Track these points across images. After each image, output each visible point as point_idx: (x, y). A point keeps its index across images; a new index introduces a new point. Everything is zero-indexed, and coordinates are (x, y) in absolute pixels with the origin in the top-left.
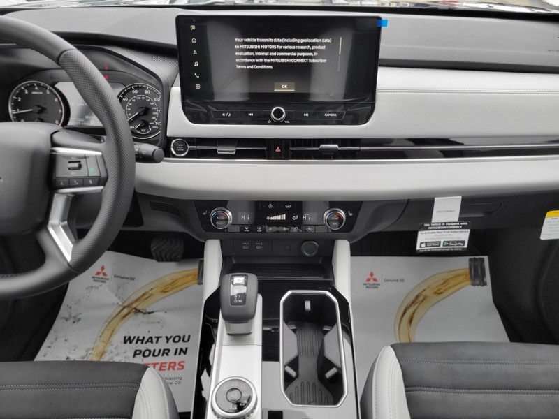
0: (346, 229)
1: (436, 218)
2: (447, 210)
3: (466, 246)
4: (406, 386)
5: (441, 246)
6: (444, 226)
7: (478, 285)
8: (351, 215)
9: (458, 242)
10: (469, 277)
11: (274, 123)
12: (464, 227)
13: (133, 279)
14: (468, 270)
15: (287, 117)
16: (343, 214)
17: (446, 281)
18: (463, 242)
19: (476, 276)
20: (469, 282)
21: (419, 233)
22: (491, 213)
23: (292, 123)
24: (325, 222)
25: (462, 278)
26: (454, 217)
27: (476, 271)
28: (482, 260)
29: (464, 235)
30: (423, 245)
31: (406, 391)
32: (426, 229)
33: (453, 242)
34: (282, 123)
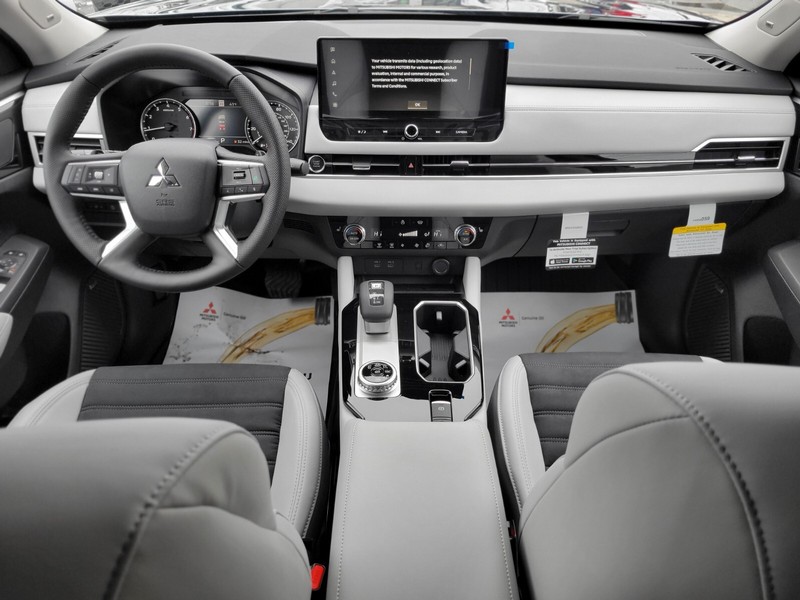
0: (477, 246)
1: (565, 234)
2: (575, 227)
3: (594, 263)
4: (530, 385)
5: (571, 263)
6: (573, 242)
7: (624, 322)
8: (481, 231)
9: (587, 259)
10: (614, 314)
11: (407, 140)
12: (592, 244)
13: (244, 318)
14: (614, 307)
15: (419, 134)
16: (473, 230)
17: (590, 318)
18: (592, 259)
19: (622, 314)
20: (615, 319)
21: (548, 249)
22: (621, 231)
23: (425, 140)
24: (456, 238)
25: (607, 315)
26: (583, 234)
27: (622, 307)
28: (629, 295)
29: (592, 252)
30: (553, 262)
31: (530, 389)
32: (555, 245)
33: (582, 259)
34: (415, 140)
